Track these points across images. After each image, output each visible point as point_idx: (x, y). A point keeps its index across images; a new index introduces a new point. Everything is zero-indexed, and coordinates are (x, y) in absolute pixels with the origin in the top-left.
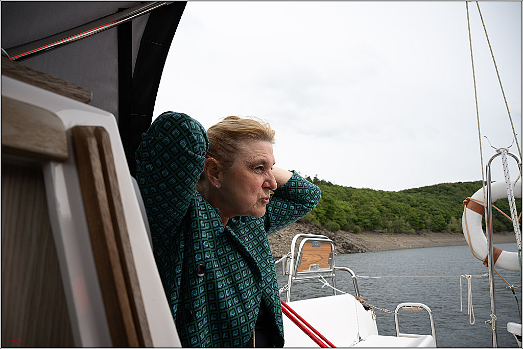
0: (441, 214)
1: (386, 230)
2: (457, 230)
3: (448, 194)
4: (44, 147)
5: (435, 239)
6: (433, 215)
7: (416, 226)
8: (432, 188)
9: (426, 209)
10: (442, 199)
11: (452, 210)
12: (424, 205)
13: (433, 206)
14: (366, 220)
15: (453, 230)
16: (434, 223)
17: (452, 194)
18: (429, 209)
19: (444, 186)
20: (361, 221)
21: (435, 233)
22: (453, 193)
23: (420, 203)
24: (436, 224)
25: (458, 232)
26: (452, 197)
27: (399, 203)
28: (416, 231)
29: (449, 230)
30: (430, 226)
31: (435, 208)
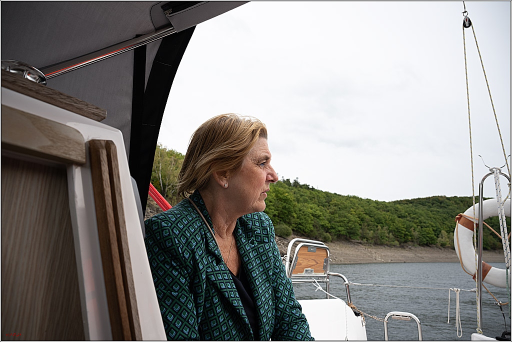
0: (430, 226)
1: (365, 240)
2: (447, 245)
3: (441, 207)
4: (69, 155)
5: (421, 254)
6: (422, 227)
7: (401, 238)
8: (425, 200)
9: (415, 220)
10: (434, 211)
11: (444, 224)
12: (413, 216)
13: (423, 218)
14: (340, 228)
15: (443, 245)
16: (421, 237)
17: (446, 208)
18: (417, 221)
19: (437, 199)
20: (334, 228)
21: (422, 248)
22: (446, 206)
23: (409, 214)
24: (424, 237)
25: (448, 247)
26: (446, 210)
27: (385, 213)
28: (400, 244)
29: (439, 245)
30: (417, 239)
31: (425, 221)
